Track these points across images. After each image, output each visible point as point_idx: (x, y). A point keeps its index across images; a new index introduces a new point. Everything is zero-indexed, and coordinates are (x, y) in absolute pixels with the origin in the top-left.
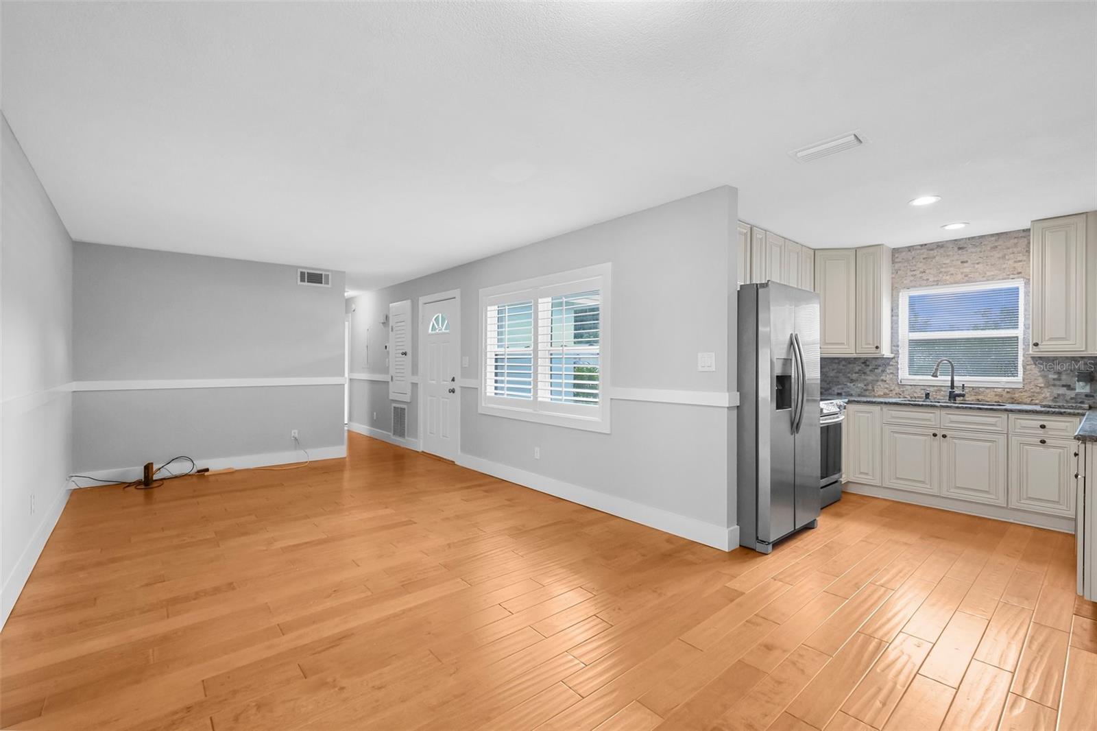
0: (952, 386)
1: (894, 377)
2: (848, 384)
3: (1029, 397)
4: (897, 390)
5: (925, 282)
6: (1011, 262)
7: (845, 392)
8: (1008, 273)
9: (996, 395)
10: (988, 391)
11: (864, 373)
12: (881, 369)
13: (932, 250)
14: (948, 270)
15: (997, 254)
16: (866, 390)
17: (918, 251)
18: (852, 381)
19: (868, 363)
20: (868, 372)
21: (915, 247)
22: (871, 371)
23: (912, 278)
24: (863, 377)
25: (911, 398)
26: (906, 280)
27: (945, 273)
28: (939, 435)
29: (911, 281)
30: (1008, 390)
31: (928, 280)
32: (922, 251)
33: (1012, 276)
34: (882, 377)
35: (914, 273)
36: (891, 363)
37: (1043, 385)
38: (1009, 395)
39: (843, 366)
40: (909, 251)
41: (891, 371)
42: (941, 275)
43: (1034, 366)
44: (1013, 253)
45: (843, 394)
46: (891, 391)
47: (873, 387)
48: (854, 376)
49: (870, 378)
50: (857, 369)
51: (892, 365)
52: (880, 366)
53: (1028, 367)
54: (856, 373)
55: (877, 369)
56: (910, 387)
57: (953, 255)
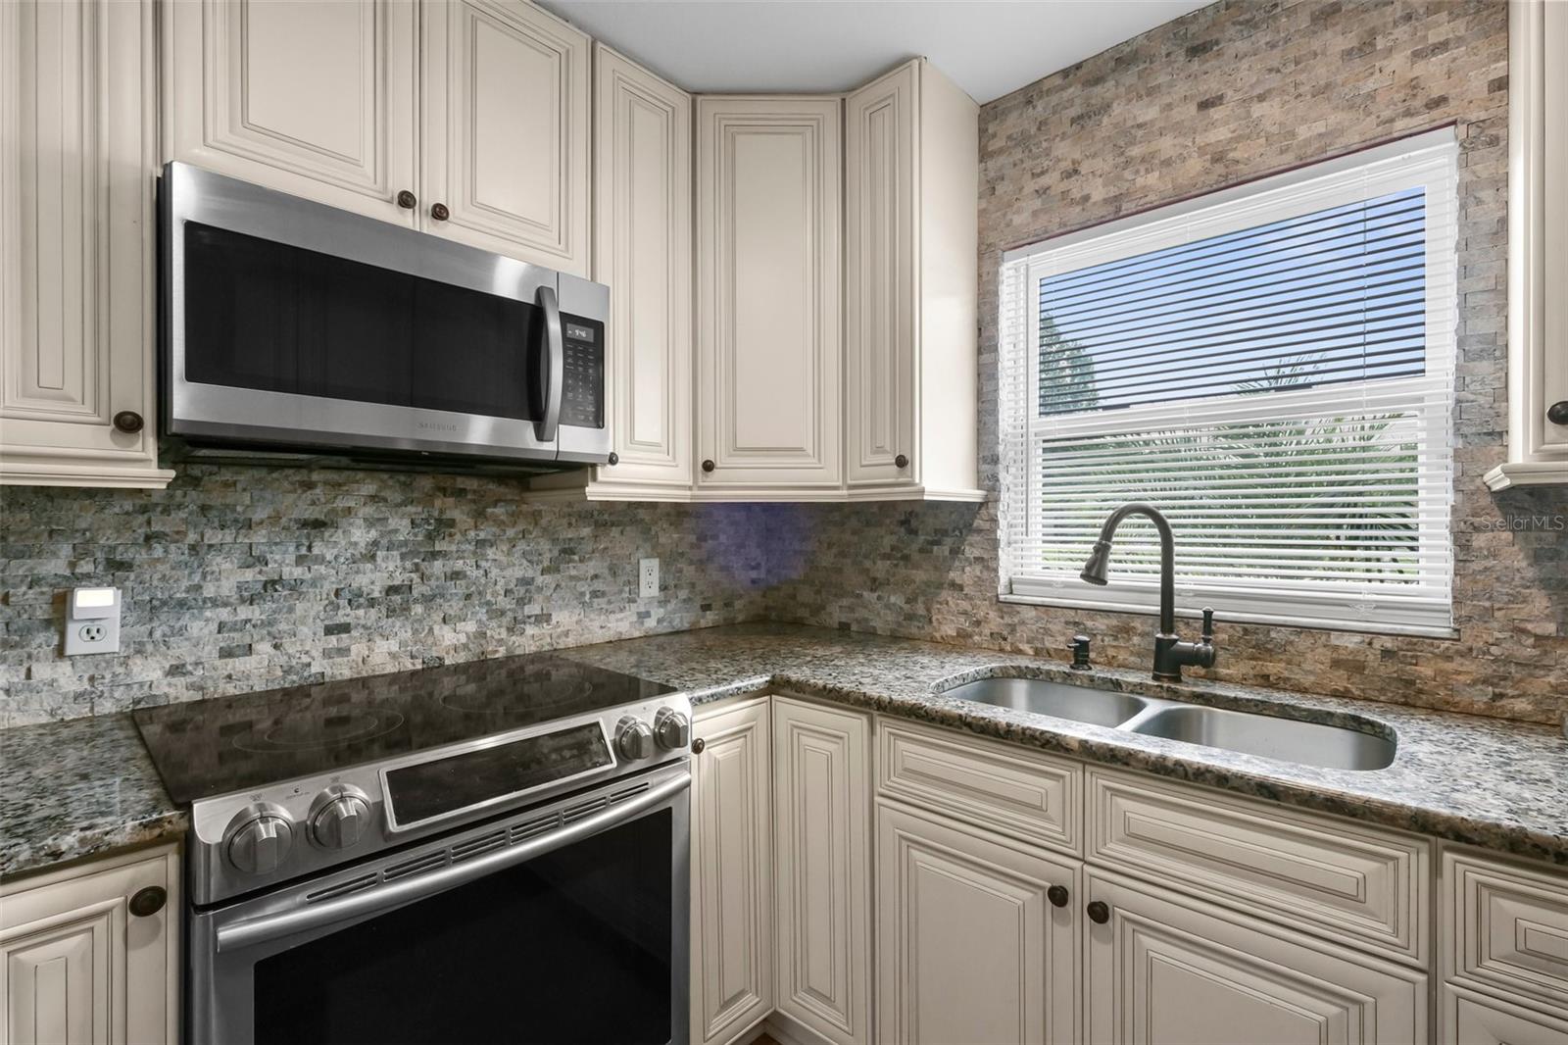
0: (1167, 618)
1: (985, 575)
2: (865, 594)
3: (1485, 681)
4: (995, 622)
5: (1078, 209)
6: (1398, 61)
7: (858, 621)
8: (1386, 114)
9: (1336, 664)
10: (1303, 642)
11: (906, 558)
12: (948, 542)
13: (1098, 80)
14: (1153, 147)
15: (1337, 41)
16: (910, 617)
17: (1054, 99)
18: (875, 584)
19: (914, 523)
20: (916, 556)
21: (1046, 86)
22: (921, 551)
23: (1038, 203)
24: (902, 571)
25: (1037, 653)
26: (1018, 212)
27: (1143, 160)
28: (1076, 907)
29: (1035, 214)
30: (1389, 643)
31: (1086, 198)
32: (1066, 95)
33: (1401, 125)
34: (952, 575)
35: (1044, 181)
36: (977, 523)
37: (1551, 628)
38: (1390, 669)
39: (854, 533)
40: (1029, 102)
41: (977, 553)
42: (1128, 174)
43: (1507, 536)
44: (1408, 18)
45: (854, 628)
46: (978, 623)
47: (928, 610)
48: (881, 568)
49: (920, 576)
50: (888, 541)
51: (979, 531)
52: (945, 533)
53: (1479, 541)
54: (886, 557)
55: (938, 543)
56: (1033, 613)
57: (1171, 85)
